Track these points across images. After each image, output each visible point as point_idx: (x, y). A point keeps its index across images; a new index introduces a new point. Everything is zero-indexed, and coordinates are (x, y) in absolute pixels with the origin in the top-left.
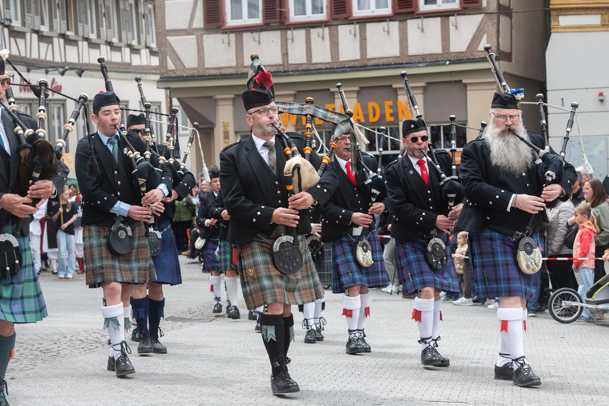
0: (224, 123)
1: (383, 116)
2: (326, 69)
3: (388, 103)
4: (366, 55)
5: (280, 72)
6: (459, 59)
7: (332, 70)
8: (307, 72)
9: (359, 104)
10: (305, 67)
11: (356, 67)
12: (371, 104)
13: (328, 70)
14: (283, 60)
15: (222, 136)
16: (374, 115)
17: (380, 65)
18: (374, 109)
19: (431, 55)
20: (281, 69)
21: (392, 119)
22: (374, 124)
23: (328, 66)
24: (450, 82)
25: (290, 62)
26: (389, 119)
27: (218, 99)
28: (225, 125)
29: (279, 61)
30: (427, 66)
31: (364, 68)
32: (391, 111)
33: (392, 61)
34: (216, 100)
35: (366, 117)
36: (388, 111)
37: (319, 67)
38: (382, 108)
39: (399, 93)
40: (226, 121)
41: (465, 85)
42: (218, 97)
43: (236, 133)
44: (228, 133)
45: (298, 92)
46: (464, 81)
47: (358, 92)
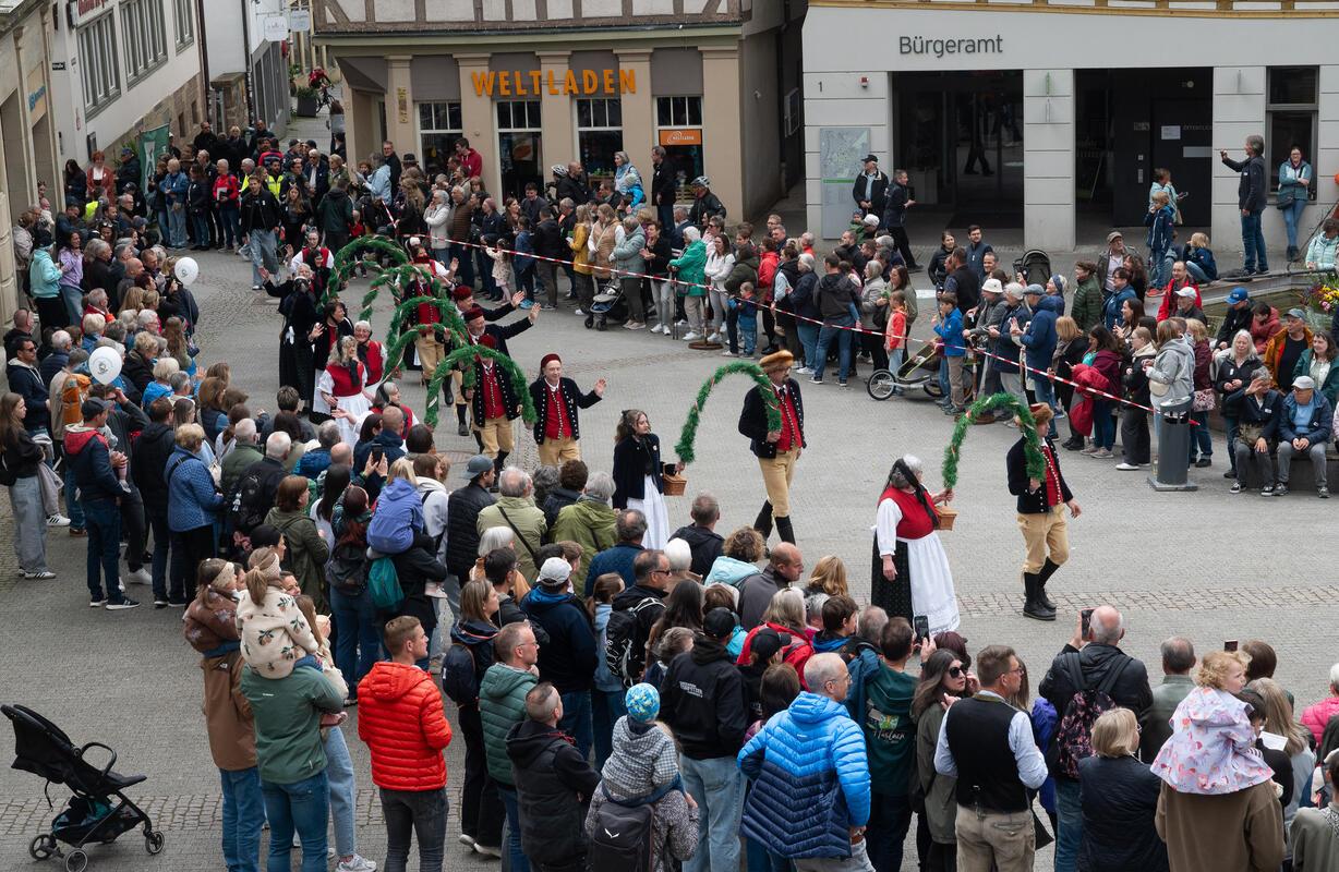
0: (399, 90)
1: (601, 86)
2: (530, 28)
3: (607, 72)
4: (581, 13)
5: (473, 30)
6: (694, 22)
7: (539, 31)
8: (506, 31)
9: (571, 73)
10: (504, 26)
11: (569, 28)
12: (586, 73)
13: (534, 31)
14: (476, 16)
15: (397, 106)
16: (590, 86)
17: (598, 27)
18: (590, 77)
19: (661, 15)
20: (474, 26)
21: (612, 90)
22: (590, 95)
23: (533, 25)
24: (683, 48)
25: (485, 19)
26: (608, 90)
27: (392, 61)
28: (401, 93)
29: (471, 17)
30: (655, 29)
31: (578, 29)
32: (611, 81)
33: (612, 22)
34: (387, 61)
35: (580, 87)
36: (608, 81)
37: (521, 26)
38: (600, 76)
39: (620, 59)
40: (401, 87)
41: (701, 53)
42: (392, 57)
43: (414, 101)
44: (405, 102)
45: (494, 54)
46: (700, 49)
47: (570, 57)
